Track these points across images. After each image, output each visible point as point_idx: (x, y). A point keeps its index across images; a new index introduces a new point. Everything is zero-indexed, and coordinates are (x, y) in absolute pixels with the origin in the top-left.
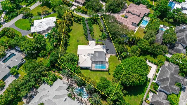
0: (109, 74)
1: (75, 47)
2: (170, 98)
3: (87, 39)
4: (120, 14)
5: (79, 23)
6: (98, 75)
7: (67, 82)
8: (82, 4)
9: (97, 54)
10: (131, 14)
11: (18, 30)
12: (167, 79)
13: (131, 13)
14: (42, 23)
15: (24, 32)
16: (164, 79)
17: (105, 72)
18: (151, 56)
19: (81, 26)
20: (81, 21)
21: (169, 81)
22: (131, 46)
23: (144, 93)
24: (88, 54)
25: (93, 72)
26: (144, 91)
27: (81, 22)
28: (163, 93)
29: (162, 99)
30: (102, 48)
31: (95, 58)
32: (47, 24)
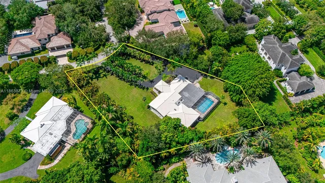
0: (225, 104)
1: (144, 113)
2: (304, 71)
3: (144, 88)
4: (140, 23)
5: (102, 76)
6: (216, 117)
7: (197, 162)
8: (68, 46)
9: (186, 94)
10: (157, 13)
11: (7, 176)
12: (283, 55)
13: (155, 12)
14: (44, 124)
15: (25, 168)
16: (281, 57)
17: (219, 106)
18: (235, 47)
19: (112, 79)
20: (101, 71)
21: (287, 55)
22: (203, 52)
23: (277, 90)
24: (176, 103)
25: (207, 120)
26: (275, 88)
27: (104, 73)
28: (293, 72)
29: (299, 79)
30: (182, 81)
31: (191, 101)
32: (56, 119)
